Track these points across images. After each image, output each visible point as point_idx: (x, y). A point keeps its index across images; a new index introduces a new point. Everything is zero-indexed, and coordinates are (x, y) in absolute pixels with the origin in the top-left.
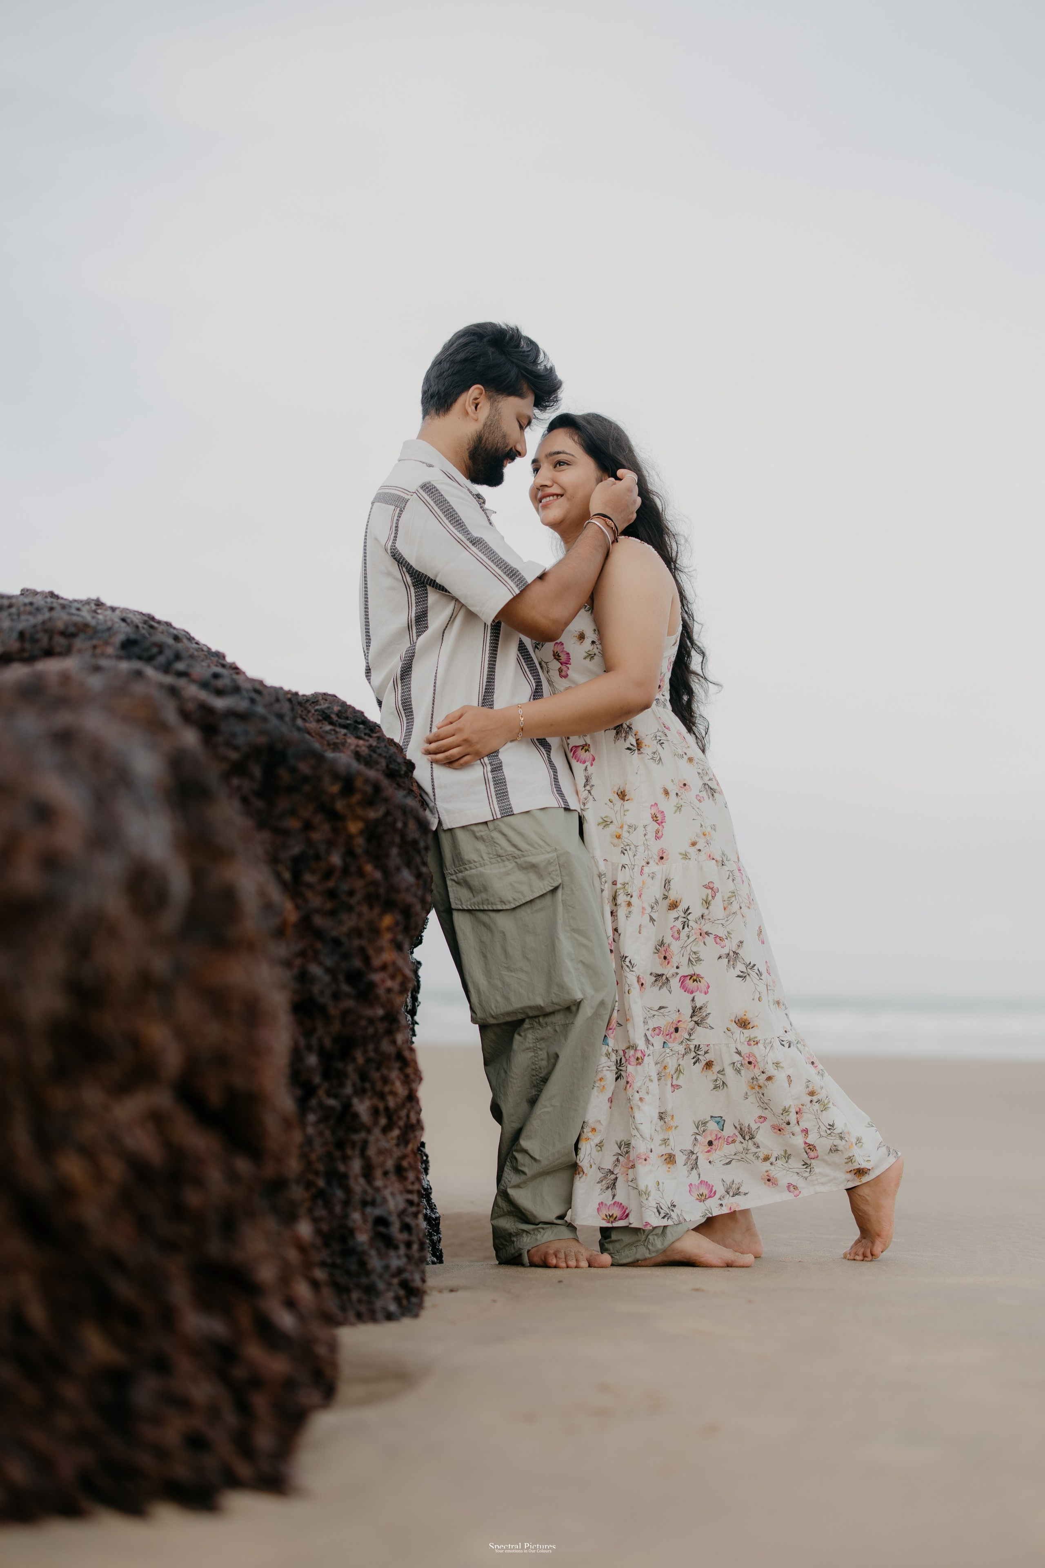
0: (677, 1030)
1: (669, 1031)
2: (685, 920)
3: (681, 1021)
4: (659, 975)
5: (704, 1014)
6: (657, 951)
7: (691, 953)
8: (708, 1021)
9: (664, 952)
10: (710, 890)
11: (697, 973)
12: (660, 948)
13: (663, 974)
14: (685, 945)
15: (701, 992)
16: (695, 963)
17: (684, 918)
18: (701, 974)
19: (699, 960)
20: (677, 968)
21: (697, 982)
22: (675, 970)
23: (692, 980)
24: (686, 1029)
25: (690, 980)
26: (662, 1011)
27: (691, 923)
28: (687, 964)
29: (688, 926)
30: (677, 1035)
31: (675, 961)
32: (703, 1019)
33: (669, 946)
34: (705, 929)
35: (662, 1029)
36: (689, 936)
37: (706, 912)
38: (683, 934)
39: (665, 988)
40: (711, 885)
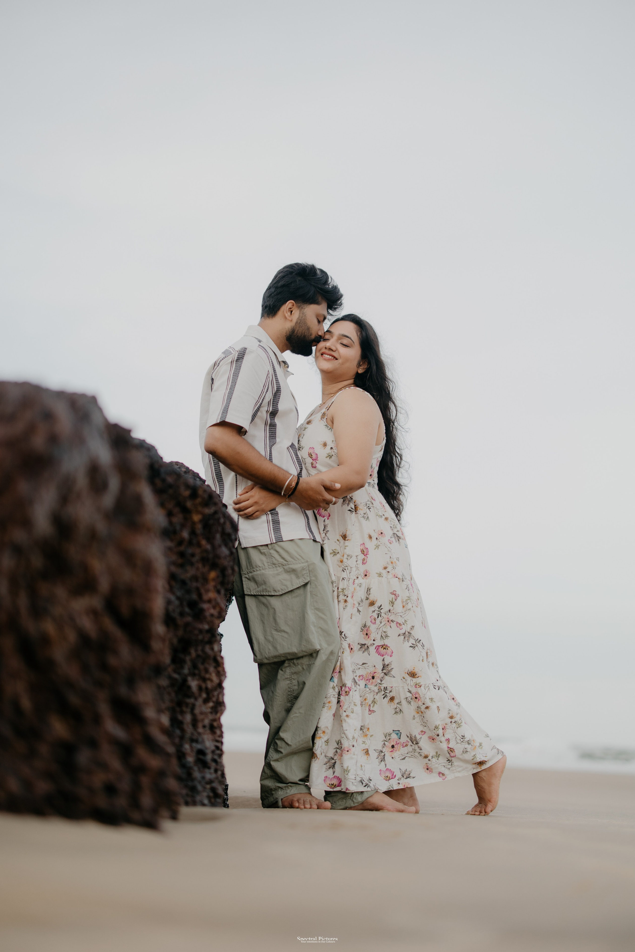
0: (373, 678)
1: (368, 678)
2: (379, 612)
3: (376, 672)
4: (363, 645)
5: (390, 669)
6: (362, 630)
7: (383, 632)
8: (391, 673)
9: (366, 631)
10: (394, 596)
11: (386, 644)
12: (364, 628)
13: (365, 644)
14: (379, 627)
15: (388, 655)
16: (384, 638)
17: (379, 611)
18: (388, 645)
19: (387, 636)
20: (374, 640)
21: (386, 649)
22: (372, 642)
23: (383, 648)
24: (379, 677)
25: (381, 648)
26: (364, 665)
27: (382, 615)
28: (380, 639)
29: (381, 616)
30: (374, 680)
31: (372, 636)
32: (389, 671)
33: (369, 627)
34: (391, 618)
35: (364, 676)
36: (381, 622)
37: (392, 608)
38: (378, 621)
39: (366, 652)
40: (395, 593)
